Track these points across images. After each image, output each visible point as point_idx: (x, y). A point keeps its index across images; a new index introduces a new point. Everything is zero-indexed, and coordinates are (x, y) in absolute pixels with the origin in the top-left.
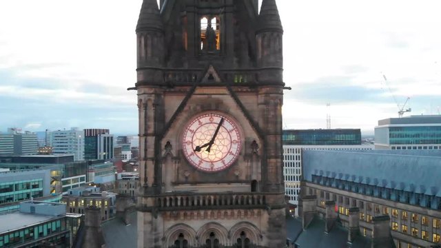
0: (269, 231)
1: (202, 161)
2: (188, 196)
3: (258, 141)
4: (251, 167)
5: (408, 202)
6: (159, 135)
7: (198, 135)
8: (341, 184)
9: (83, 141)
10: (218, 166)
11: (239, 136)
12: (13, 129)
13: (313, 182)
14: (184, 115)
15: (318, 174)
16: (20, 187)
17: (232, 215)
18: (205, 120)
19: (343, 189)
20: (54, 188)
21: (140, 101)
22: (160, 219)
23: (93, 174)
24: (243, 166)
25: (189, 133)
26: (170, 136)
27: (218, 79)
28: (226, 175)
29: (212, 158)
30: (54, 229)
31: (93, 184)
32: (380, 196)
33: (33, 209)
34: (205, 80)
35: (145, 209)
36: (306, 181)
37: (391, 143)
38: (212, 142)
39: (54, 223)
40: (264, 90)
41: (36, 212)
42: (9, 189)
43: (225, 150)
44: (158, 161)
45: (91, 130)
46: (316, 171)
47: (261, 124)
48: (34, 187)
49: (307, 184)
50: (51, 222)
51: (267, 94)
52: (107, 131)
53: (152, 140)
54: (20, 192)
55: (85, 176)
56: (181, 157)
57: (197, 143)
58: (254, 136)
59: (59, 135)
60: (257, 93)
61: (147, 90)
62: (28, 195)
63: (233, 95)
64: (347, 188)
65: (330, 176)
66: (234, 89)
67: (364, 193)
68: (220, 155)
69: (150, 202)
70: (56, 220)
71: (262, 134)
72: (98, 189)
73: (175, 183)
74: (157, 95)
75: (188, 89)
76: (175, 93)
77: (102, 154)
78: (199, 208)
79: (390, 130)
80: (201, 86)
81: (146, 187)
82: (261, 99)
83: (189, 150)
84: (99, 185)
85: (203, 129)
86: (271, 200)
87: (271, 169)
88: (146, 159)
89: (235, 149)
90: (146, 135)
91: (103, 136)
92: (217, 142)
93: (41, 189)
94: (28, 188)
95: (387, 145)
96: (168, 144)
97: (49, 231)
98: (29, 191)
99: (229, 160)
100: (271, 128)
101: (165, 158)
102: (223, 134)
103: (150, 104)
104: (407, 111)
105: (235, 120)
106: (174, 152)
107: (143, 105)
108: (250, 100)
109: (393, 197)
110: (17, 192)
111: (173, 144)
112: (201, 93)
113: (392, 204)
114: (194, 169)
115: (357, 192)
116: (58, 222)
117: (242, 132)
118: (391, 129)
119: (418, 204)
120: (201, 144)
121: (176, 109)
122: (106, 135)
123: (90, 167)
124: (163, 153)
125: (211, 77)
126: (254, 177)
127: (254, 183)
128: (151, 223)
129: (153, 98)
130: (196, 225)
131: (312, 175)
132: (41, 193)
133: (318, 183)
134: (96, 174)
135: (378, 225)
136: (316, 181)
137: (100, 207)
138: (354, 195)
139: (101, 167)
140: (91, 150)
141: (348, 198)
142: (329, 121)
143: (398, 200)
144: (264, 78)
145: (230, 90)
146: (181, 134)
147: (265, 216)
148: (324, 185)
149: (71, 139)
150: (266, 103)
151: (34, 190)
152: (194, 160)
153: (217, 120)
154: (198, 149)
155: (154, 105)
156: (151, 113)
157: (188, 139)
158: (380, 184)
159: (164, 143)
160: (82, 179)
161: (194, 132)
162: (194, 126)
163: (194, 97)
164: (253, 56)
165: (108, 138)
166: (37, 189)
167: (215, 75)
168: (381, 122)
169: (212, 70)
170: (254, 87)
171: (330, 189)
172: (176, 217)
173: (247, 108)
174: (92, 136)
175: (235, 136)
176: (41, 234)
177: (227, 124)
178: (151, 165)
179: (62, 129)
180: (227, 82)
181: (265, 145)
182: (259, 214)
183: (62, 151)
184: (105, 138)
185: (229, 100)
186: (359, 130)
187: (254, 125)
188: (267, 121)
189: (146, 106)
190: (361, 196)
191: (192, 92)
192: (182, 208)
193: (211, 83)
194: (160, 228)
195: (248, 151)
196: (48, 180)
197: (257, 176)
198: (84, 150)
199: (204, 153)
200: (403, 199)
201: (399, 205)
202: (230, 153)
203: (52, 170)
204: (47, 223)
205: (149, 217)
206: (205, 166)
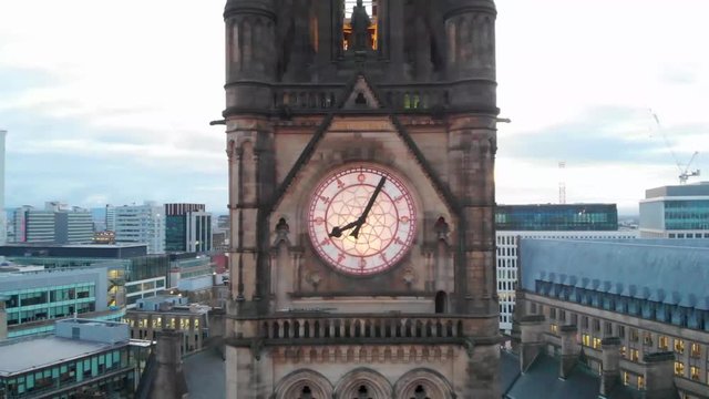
0: (470, 386)
1: (343, 254)
2: (318, 318)
3: (449, 219)
4: (435, 267)
5: (701, 328)
6: (265, 207)
7: (336, 207)
8: (586, 295)
9: (163, 222)
10: (374, 264)
11: (413, 208)
12: (53, 204)
13: (537, 293)
14: (310, 171)
15: (547, 279)
16: (59, 296)
17: (400, 354)
18: (349, 178)
19: (590, 304)
20: (113, 298)
21: (231, 143)
22: (266, 360)
23: (178, 275)
24: (420, 264)
25: (320, 204)
26: (285, 208)
27: (373, 103)
28: (388, 280)
29: (363, 249)
30: (109, 365)
31: (176, 292)
32: (653, 318)
33: (76, 331)
34: (350, 105)
35: (240, 342)
36: (525, 291)
37: (668, 228)
38: (362, 220)
39: (109, 356)
40: (460, 122)
41: (81, 337)
42: (41, 299)
43: (387, 235)
44: (263, 253)
45: (175, 205)
46: (543, 274)
47: (454, 187)
48: (82, 295)
49: (528, 296)
50: (104, 353)
51: (465, 129)
52: (202, 207)
53: (251, 215)
54: (59, 304)
55: (164, 278)
56: (306, 248)
57: (334, 222)
58: (441, 209)
59: (125, 213)
60: (447, 128)
61: (243, 123)
62: (71, 309)
63: (403, 133)
64: (595, 303)
65: (567, 283)
66: (404, 121)
67: (626, 312)
68: (376, 245)
69: (248, 329)
70: (112, 351)
71: (456, 205)
72: (185, 300)
73: (296, 295)
74: (263, 133)
75: (319, 121)
76: (295, 128)
77: (193, 243)
78: (338, 341)
79: (666, 207)
80: (343, 115)
81: (241, 301)
82: (455, 139)
83: (320, 233)
84: (186, 294)
85: (347, 196)
86: (472, 328)
87: (473, 271)
88: (241, 250)
89: (404, 233)
90: (241, 206)
91: (194, 214)
92: (371, 219)
93: (91, 299)
94: (71, 297)
95: (661, 231)
96: (282, 223)
97: (100, 367)
98: (72, 302)
99: (393, 253)
100: (473, 193)
101: (277, 248)
102: (383, 204)
103: (248, 150)
104: (694, 174)
105: (404, 178)
106: (292, 238)
107: (236, 151)
108: (434, 143)
109: (676, 319)
110: (53, 304)
111: (292, 222)
112: (343, 129)
113: (674, 331)
114: (328, 268)
115: (613, 309)
116: (116, 354)
117: (417, 202)
118: (668, 204)
120: (342, 223)
121: (295, 159)
122: (200, 213)
123: (173, 264)
124: (273, 240)
125: (361, 99)
126: (441, 286)
127: (440, 298)
128: (250, 367)
129: (253, 138)
131: (537, 281)
132: (92, 306)
133: (547, 295)
134: (182, 276)
135: (654, 369)
136: (542, 291)
137: (187, 328)
138: (608, 315)
139: (190, 265)
140: (176, 237)
141: (597, 320)
142: (562, 191)
143: (684, 325)
144: (461, 98)
145: (395, 122)
146: (305, 205)
147: (462, 358)
148: (557, 297)
149: (144, 220)
150: (464, 147)
151: (80, 300)
152: (330, 252)
153: (373, 179)
154: (337, 232)
155: (258, 151)
156: (251, 167)
157: (318, 213)
158: (654, 297)
159: (274, 220)
160: (160, 284)
161: (329, 202)
162: (330, 190)
163: (329, 136)
164: (438, 61)
165: (203, 218)
166: (85, 300)
167: (368, 95)
168: (649, 193)
169: (362, 85)
170: (441, 117)
171: (566, 305)
172: (297, 357)
173: (428, 156)
174: (177, 215)
175: (404, 209)
176: (87, 374)
177: (390, 187)
178: (250, 261)
179: (129, 205)
180: (390, 108)
181: (462, 225)
182: (451, 355)
183: (130, 238)
184: (198, 217)
185: (394, 142)
186: (614, 206)
187: (442, 188)
188: (465, 180)
189: (241, 152)
190: (620, 317)
191: (325, 128)
192: (307, 340)
193: (362, 111)
194: (268, 378)
195: (430, 238)
196: (104, 285)
197: (446, 284)
198: (164, 237)
199: (347, 241)
200: (693, 322)
201: (687, 332)
202: (395, 239)
203: (109, 270)
204: (98, 355)
205: (245, 356)
206: (349, 264)
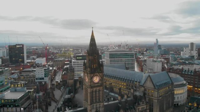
5: (115, 79)
6: (91, 79)
11: (99, 78)
17: (98, 87)
22: (91, 89)
24: (100, 82)
28: (98, 83)
31: (11, 78)
32: (109, 78)
33: (15, 90)
37: (110, 58)
38: (96, 79)
41: (18, 91)
44: (91, 82)
58: (101, 78)
69: (90, 87)
73: (93, 85)
76: (93, 74)
78: (95, 87)
81: (90, 85)
83: (94, 81)
84: (14, 79)
86: (103, 85)
87: (102, 82)
93: (3, 83)
109: (112, 78)
112: (95, 74)
113: (111, 79)
114: (94, 83)
118: (110, 54)
119: (117, 79)
121: (93, 76)
127: (101, 84)
130: (95, 89)
143: (113, 78)
145: (98, 73)
147: (102, 87)
151: (1, 83)
153: (97, 77)
158: (109, 75)
162: (94, 78)
169: (96, 71)
173: (100, 75)
192: (93, 87)
195: (100, 80)
200: (114, 78)
201: (113, 79)
202: (98, 80)
206: (96, 82)
